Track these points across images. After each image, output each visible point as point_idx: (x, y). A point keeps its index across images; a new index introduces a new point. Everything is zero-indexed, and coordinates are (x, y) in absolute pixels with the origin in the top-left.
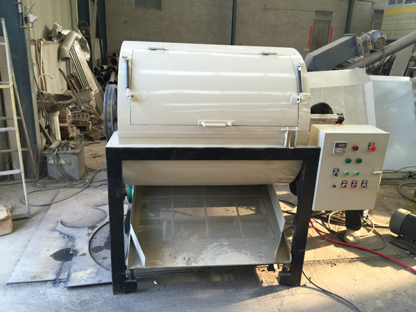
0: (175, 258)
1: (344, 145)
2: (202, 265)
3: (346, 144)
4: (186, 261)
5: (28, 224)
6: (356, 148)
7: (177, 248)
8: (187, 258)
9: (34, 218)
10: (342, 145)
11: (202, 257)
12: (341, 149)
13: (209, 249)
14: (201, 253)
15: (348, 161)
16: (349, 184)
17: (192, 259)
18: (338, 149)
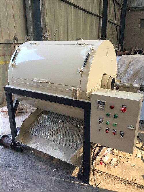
0: (34, 143)
1: (104, 104)
2: (41, 151)
3: (105, 103)
4: (37, 146)
5: (23, 115)
6: (112, 107)
7: (38, 139)
8: (38, 145)
9: (27, 114)
10: (102, 103)
11: (44, 147)
12: (102, 106)
13: (50, 145)
14: (45, 145)
15: (108, 115)
16: (111, 131)
17: (39, 147)
18: (100, 105)
